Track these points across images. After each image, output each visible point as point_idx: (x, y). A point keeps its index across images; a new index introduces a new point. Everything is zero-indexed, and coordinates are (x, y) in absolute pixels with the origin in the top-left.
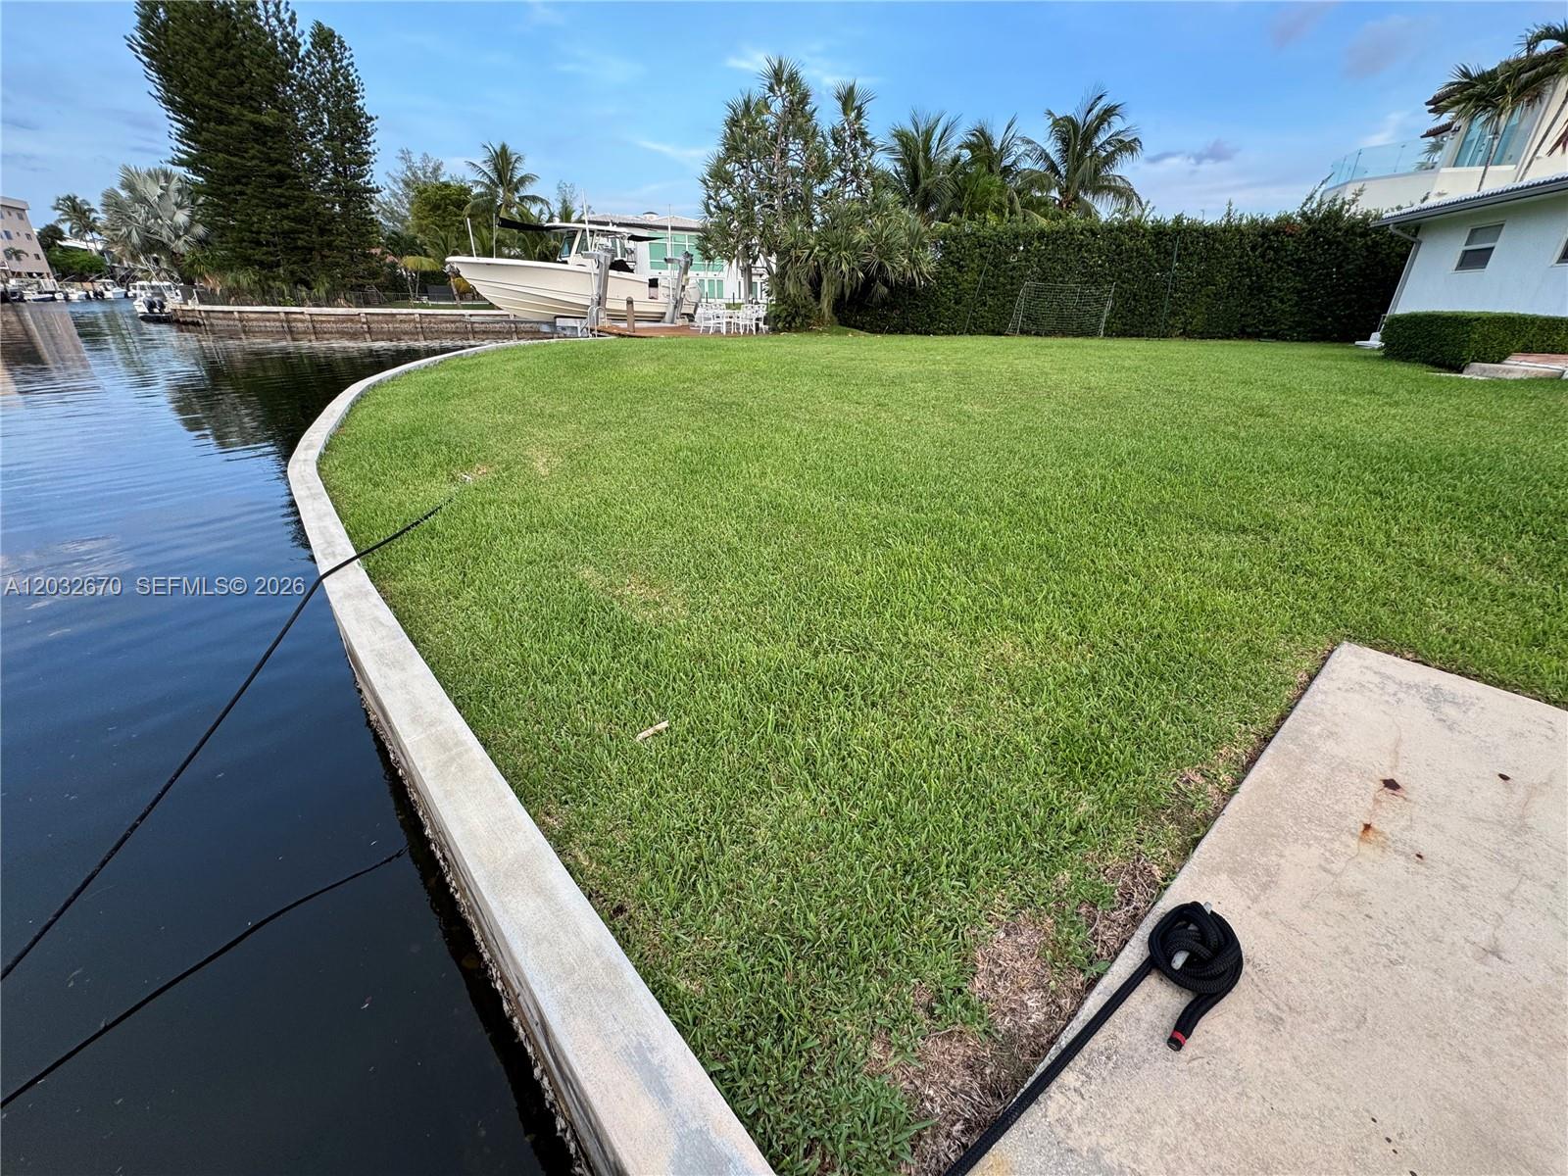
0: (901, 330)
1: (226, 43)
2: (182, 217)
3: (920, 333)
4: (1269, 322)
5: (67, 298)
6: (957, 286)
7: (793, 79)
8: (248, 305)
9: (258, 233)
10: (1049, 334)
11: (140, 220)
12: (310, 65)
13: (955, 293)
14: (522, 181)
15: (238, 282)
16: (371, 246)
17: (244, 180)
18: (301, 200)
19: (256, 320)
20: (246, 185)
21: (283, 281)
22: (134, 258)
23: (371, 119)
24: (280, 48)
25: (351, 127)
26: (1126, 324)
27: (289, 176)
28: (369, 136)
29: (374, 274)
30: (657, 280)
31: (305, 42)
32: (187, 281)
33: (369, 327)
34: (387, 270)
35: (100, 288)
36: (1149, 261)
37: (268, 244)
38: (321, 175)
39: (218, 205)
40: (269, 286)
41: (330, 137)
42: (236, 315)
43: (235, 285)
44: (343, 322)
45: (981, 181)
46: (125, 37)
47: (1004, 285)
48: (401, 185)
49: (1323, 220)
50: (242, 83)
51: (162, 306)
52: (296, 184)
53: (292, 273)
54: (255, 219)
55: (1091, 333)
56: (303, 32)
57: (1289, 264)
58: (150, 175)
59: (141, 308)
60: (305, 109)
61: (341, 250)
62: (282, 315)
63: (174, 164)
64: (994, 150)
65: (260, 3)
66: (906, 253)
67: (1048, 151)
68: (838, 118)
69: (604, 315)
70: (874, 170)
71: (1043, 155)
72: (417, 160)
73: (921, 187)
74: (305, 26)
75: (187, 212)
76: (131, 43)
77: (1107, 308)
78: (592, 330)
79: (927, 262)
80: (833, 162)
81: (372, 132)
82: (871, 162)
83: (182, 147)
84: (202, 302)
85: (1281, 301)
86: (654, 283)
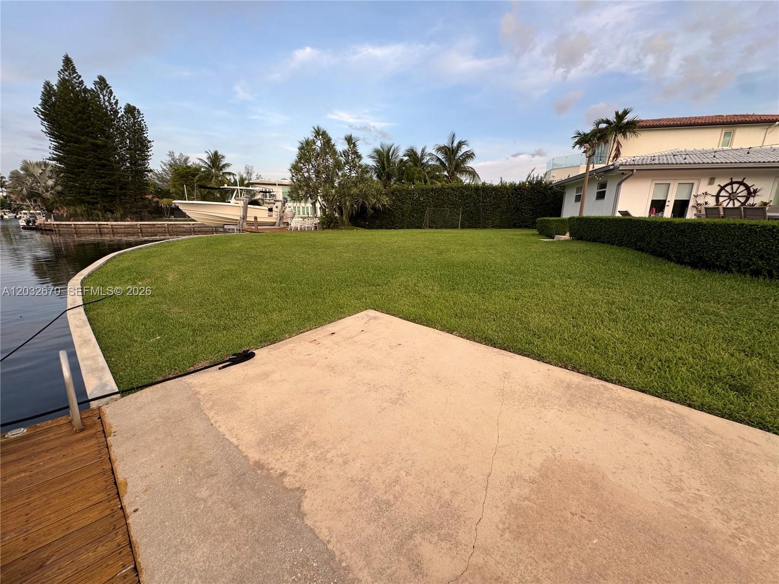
1: (83, 111)
2: (50, 183)
3: (389, 229)
4: (523, 221)
6: (402, 209)
8: (80, 221)
9: (89, 189)
10: (441, 227)
11: (29, 184)
12: (123, 120)
13: (401, 212)
14: (224, 166)
15: (76, 211)
16: (145, 194)
17: (85, 167)
18: (112, 175)
19: (83, 228)
20: (85, 169)
21: (100, 210)
22: (23, 200)
23: (150, 142)
24: (109, 114)
25: (141, 145)
26: (470, 223)
27: (107, 165)
28: (149, 148)
29: (146, 207)
30: (272, 209)
31: (121, 112)
32: (49, 211)
33: (141, 231)
34: (154, 205)
36: (475, 199)
37: (93, 194)
38: (123, 165)
39: (70, 177)
40: (92, 213)
41: (130, 149)
42: (73, 226)
43: (74, 212)
44: (128, 228)
45: (411, 169)
46: (34, 108)
47: (420, 209)
48: (168, 166)
49: (536, 183)
50: (89, 127)
51: (34, 222)
52: (111, 168)
53: (104, 207)
54: (88, 183)
55: (456, 227)
56: (121, 108)
57: (526, 200)
58: (37, 164)
59: (22, 223)
60: (118, 138)
61: (129, 196)
62: (97, 226)
63: (50, 160)
64: (418, 157)
65: (101, 96)
66: (374, 197)
67: (440, 157)
68: (346, 147)
69: (245, 223)
70: (362, 166)
71: (438, 159)
72: (177, 156)
73: (386, 171)
74: (122, 105)
75: (53, 180)
76: (36, 110)
77: (460, 217)
78: (240, 230)
79: (385, 200)
80: (344, 163)
81: (151, 147)
82: (360, 163)
83: (55, 152)
84: (55, 220)
85: (526, 214)
86: (271, 210)
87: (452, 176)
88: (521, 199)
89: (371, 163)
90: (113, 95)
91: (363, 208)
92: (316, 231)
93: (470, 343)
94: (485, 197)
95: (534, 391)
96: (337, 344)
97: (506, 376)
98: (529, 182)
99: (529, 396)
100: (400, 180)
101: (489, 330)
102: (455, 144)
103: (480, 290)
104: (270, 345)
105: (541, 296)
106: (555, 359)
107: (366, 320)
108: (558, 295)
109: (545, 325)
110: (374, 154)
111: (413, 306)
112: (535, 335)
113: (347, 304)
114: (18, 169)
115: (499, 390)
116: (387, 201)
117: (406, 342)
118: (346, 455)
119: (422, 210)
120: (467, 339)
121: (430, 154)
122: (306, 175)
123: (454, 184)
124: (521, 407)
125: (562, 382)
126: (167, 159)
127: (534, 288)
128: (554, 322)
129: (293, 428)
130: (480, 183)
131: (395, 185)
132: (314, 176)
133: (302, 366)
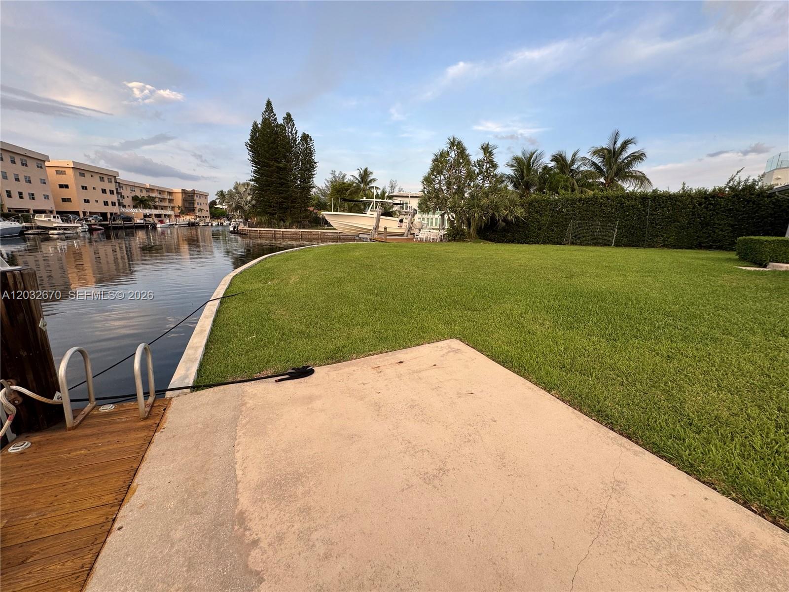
0: (512, 241)
1: (274, 142)
2: (249, 198)
3: (521, 243)
4: (715, 241)
5: (212, 225)
6: (539, 222)
7: (459, 143)
8: (263, 228)
9: (271, 203)
10: (588, 244)
11: (237, 199)
12: (299, 147)
13: (538, 225)
14: (370, 181)
15: (261, 220)
16: (308, 207)
17: (271, 185)
18: (288, 191)
19: (264, 233)
20: (271, 187)
21: (276, 220)
22: (233, 211)
23: (316, 163)
24: (290, 142)
25: (309, 166)
26: (630, 241)
27: (285, 184)
28: (314, 168)
29: (307, 217)
31: (299, 140)
32: (246, 220)
34: (313, 215)
35: (222, 221)
36: (639, 211)
37: (274, 207)
38: (296, 183)
39: (261, 194)
40: (271, 222)
41: (301, 170)
42: (259, 231)
44: (294, 234)
45: (557, 176)
46: (245, 142)
47: (562, 222)
48: (330, 183)
49: (743, 189)
50: (276, 154)
51: (238, 228)
52: (287, 186)
53: (280, 217)
54: (271, 198)
55: (609, 245)
56: (299, 136)
57: (723, 212)
58: (243, 184)
59: (231, 228)
60: (295, 161)
61: (297, 208)
62: (273, 232)
63: (250, 181)
64: (566, 163)
65: (287, 129)
66: (506, 208)
67: (596, 162)
68: (481, 156)
69: (376, 233)
70: (496, 175)
71: (594, 164)
72: (337, 174)
73: (524, 180)
74: (300, 134)
75: (251, 196)
76: (246, 144)
77: (615, 233)
78: (371, 239)
79: (520, 212)
80: (478, 173)
81: (316, 167)
82: (495, 172)
83: (255, 175)
84: (249, 227)
85: (722, 230)
86: (401, 221)
87: (611, 182)
88: (714, 210)
89: (509, 172)
90: (295, 126)
91: (493, 221)
92: (441, 243)
93: (573, 412)
94: (656, 208)
95: (665, 536)
96: (399, 376)
97: (617, 487)
98: (730, 187)
99: (650, 542)
100: (540, 190)
101: (608, 400)
102: (618, 145)
103: (610, 335)
104: (335, 363)
105: (718, 360)
106: (724, 481)
107: (445, 351)
108: (753, 363)
109: (715, 412)
110: (514, 163)
111: (509, 343)
112: (691, 424)
113: (432, 329)
114: (232, 188)
115: (597, 512)
116: (521, 213)
117: (482, 391)
118: (332, 544)
119: (565, 223)
120: (570, 405)
121: (584, 159)
122: (437, 186)
123: (610, 193)
124: (628, 560)
125: (732, 533)
126: (330, 177)
127: (707, 344)
128: (736, 409)
129: (298, 478)
130: (650, 190)
131: (534, 196)
132: (445, 187)
133: (350, 397)
